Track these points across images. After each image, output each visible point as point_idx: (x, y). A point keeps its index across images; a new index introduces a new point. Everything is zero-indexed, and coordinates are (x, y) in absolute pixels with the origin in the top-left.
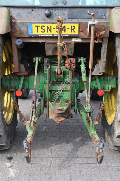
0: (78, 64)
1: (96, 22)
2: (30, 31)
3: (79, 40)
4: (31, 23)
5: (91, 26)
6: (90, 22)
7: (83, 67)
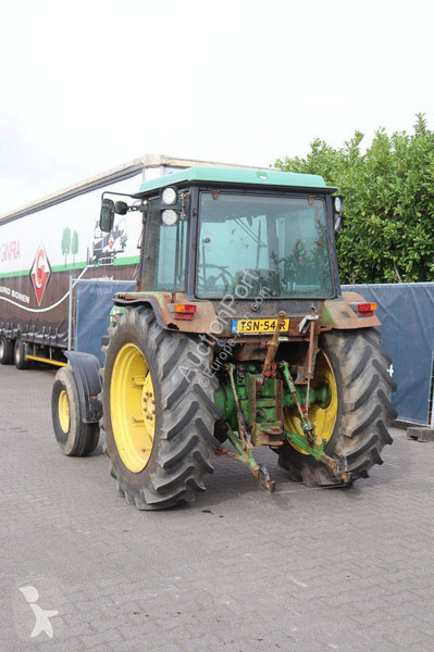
0: (280, 371)
1: (317, 317)
2: (234, 329)
3: (286, 339)
4: (237, 319)
5: (308, 321)
6: (309, 317)
7: (287, 374)
